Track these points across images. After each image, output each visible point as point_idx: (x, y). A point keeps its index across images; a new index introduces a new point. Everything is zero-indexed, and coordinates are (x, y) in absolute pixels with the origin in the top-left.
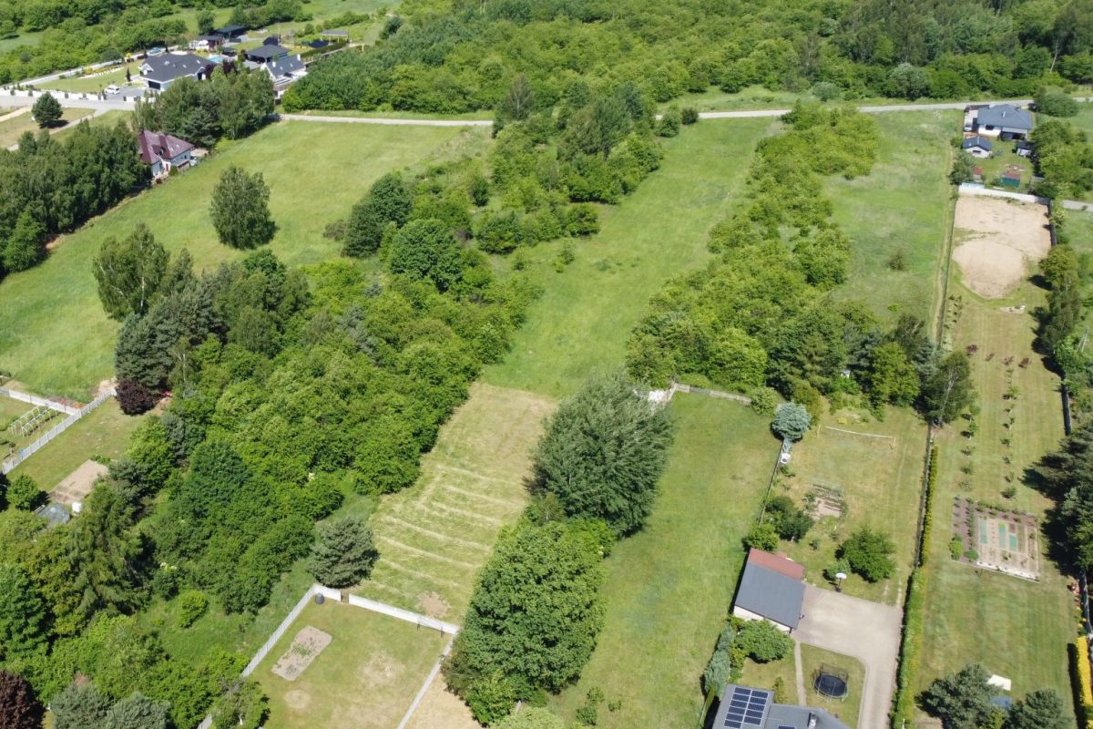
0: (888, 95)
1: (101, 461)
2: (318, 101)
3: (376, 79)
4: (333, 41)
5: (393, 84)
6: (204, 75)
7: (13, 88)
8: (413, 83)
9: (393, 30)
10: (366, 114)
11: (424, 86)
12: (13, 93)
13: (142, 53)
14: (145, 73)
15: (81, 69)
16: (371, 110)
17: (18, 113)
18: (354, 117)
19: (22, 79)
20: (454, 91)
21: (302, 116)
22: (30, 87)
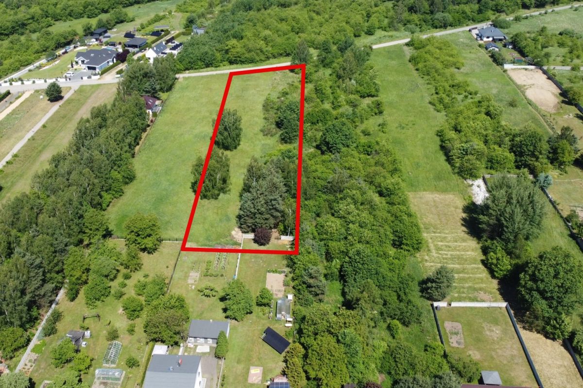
0: (436, 27)
1: (273, 272)
2: (193, 65)
3: (217, 50)
4: (162, 31)
5: (227, 52)
6: (115, 59)
7: (9, 81)
8: (239, 50)
9: (191, 22)
10: (218, 68)
11: (243, 50)
12: (11, 84)
13: (63, 51)
14: (80, 62)
15: (37, 64)
16: (219, 66)
17: (26, 95)
18: (213, 71)
19: (6, 75)
20: (259, 51)
21: (187, 74)
22: (20, 79)
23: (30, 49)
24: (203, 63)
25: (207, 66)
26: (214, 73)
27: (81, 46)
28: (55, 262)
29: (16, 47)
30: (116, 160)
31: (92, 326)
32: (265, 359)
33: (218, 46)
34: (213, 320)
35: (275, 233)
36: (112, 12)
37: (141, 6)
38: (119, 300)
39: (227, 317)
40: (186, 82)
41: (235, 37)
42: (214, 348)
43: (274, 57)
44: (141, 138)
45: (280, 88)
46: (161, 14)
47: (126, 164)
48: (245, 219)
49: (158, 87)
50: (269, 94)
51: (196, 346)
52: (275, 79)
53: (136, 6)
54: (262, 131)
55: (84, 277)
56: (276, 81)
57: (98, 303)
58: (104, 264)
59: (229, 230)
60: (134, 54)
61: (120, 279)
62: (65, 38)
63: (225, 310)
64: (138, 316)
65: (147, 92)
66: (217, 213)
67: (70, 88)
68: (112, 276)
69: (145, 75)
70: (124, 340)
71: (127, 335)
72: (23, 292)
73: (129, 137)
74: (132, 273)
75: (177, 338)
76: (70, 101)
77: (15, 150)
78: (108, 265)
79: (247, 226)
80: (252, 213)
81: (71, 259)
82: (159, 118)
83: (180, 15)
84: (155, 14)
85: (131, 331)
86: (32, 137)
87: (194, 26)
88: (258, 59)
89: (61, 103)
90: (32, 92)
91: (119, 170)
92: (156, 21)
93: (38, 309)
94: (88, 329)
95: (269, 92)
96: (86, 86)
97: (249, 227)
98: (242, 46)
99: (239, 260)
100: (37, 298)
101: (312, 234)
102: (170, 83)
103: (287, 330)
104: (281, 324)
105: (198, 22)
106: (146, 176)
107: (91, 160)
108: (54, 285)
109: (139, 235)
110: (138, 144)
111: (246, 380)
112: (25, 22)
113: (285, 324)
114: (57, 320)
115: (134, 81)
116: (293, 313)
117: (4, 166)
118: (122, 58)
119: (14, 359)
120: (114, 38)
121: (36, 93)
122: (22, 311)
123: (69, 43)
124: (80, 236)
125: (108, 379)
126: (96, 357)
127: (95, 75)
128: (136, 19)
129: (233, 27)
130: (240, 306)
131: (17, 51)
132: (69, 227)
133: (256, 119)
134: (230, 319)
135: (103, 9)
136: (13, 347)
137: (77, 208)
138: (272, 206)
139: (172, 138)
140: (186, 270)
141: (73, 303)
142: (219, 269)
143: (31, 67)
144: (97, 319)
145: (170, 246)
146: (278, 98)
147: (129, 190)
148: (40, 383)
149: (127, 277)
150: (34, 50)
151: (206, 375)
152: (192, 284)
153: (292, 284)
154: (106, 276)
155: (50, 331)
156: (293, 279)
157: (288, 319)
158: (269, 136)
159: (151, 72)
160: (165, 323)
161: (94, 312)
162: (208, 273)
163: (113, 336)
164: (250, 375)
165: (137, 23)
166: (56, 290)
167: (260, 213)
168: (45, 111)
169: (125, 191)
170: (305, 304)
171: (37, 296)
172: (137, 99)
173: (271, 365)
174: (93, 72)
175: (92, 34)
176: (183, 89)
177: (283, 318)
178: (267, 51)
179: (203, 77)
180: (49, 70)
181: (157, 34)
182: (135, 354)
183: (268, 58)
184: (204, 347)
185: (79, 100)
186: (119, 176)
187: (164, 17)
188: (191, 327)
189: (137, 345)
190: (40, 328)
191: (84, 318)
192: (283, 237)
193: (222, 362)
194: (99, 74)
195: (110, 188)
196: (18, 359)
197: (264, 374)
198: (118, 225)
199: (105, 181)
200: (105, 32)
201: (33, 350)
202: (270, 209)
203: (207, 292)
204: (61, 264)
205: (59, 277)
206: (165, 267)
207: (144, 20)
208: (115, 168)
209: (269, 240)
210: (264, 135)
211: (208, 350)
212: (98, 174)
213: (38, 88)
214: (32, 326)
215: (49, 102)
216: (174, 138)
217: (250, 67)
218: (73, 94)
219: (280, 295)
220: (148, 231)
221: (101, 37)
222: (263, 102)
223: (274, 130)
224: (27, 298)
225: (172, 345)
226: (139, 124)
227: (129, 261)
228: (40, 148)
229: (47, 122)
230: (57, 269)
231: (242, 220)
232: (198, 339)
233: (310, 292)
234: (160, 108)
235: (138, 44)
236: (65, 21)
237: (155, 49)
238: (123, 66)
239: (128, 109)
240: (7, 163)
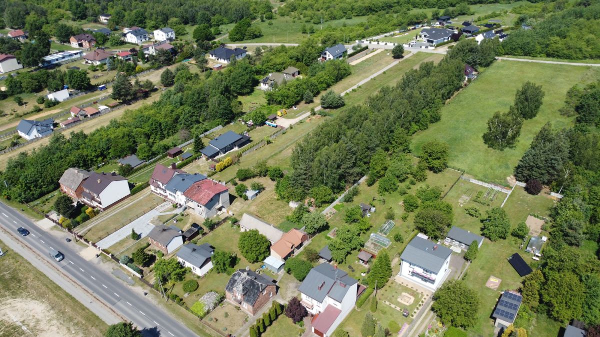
1: (535, 216)
2: (513, 52)
3: (538, 43)
4: (495, 24)
5: (547, 46)
6: (450, 38)
7: (370, 40)
8: (559, 45)
9: (522, 20)
10: (535, 58)
11: (564, 47)
12: (370, 43)
13: (413, 27)
14: (423, 36)
15: (392, 33)
16: (536, 56)
17: (379, 51)
18: (529, 59)
19: (369, 36)
20: (578, 50)
21: (506, 58)
22: (378, 41)
23: (390, 23)
24: (522, 51)
25: (526, 54)
26: (530, 61)
27: (427, 26)
28: (366, 154)
29: (381, 20)
30: (429, 102)
31: (378, 206)
32: (505, 275)
33: (541, 40)
34: (470, 232)
35: (546, 188)
36: (458, 5)
37: (483, 5)
38: (402, 195)
39: (483, 235)
40: (503, 63)
41: (558, 35)
42: (464, 252)
43: (592, 57)
44: (452, 95)
45: (589, 82)
46: (498, 13)
47: (436, 107)
48: (522, 169)
49: (478, 61)
50: (576, 85)
51: (451, 246)
52: (587, 74)
53: (479, 5)
54: (560, 111)
55: (382, 172)
56: (586, 76)
57: (386, 193)
58: (399, 167)
59: (506, 175)
60: (467, 37)
61: (407, 182)
62: (417, 19)
63: (482, 229)
64: (412, 211)
65: (468, 63)
66: (499, 161)
67: (410, 52)
68: (402, 178)
69: (472, 50)
70: (397, 223)
71: (401, 220)
72: (339, 167)
73: (444, 89)
74: (417, 182)
75: (438, 233)
76: (407, 60)
77: (360, 84)
78: (401, 170)
79: (523, 175)
80: (530, 166)
81: (377, 156)
82: (472, 84)
83: (514, 15)
84: (492, 11)
85: (404, 218)
86: (375, 78)
87: (523, 24)
88: (575, 56)
89: (401, 60)
90: (383, 50)
91: (429, 110)
92: (491, 17)
93: (345, 182)
94: (374, 206)
95: (577, 83)
96: (423, 52)
97: (524, 176)
98: (563, 43)
99: (506, 199)
100: (346, 175)
101: (583, 196)
102: (490, 60)
103: (533, 262)
104: (529, 256)
105: (528, 21)
106: (448, 121)
107: (410, 97)
108: (360, 170)
109: (430, 156)
110: (449, 98)
111: (485, 283)
112: (392, 4)
113: (533, 256)
114: (355, 194)
115: (461, 53)
116: (543, 252)
117: (351, 92)
118: (455, 38)
119: (321, 208)
120: (454, 24)
121: (385, 52)
122: (334, 179)
123: (419, 23)
124: (387, 145)
125: (379, 242)
126: (374, 226)
127: (432, 46)
128: (476, 14)
129: (560, 27)
130: (497, 229)
131: (381, 22)
132: (382, 136)
133: (558, 101)
134: (485, 237)
135: (452, 4)
136: (323, 200)
137: (391, 123)
138: (551, 164)
139: (478, 100)
140: (460, 192)
141: (369, 188)
142: (487, 200)
143: (387, 34)
144: (382, 203)
145: (453, 173)
146: (585, 89)
147: (433, 127)
148: (333, 228)
149: (413, 183)
150: (393, 24)
151: (452, 268)
152: (461, 204)
153: (550, 230)
154: (398, 177)
155: (349, 200)
156: (553, 227)
157: (537, 254)
158: (566, 116)
159: (476, 48)
160: (432, 219)
161: (382, 198)
162: (478, 200)
163: (391, 217)
164: (489, 280)
165: (475, 17)
166: (361, 175)
167: (537, 168)
168: (388, 63)
169: (429, 127)
170: (557, 248)
171: (347, 173)
172: (459, 63)
173: (510, 281)
174: (431, 44)
175: (438, 19)
176: (498, 67)
177: (532, 252)
178: (586, 51)
179: (519, 62)
180: (398, 38)
181: (490, 26)
182: (402, 234)
183: (585, 57)
184: (457, 248)
185: (414, 61)
186: (428, 115)
187: (499, 15)
188: (451, 232)
189: (406, 229)
190: (343, 195)
191: (374, 200)
192: (553, 194)
193: (468, 264)
194: (434, 46)
195: (419, 121)
196: (323, 208)
197: (501, 285)
198: (417, 148)
199: (417, 114)
200: (449, 19)
201: (334, 207)
202: (548, 167)
203: (473, 212)
204: (369, 158)
205: (365, 167)
206: (444, 185)
207: (482, 15)
208: (427, 107)
209: (540, 192)
210: (561, 115)
211: (459, 252)
212: (413, 108)
213: (387, 48)
214: (338, 192)
215: (392, 58)
216: (480, 100)
217: (565, 62)
218: (411, 56)
219: (536, 235)
220: (439, 155)
221: (444, 23)
222: (568, 90)
223: (572, 113)
224: (340, 171)
225: (432, 238)
226: (455, 82)
227: (418, 172)
228: (377, 86)
229: (387, 71)
230: (365, 160)
231: (520, 170)
232: (454, 241)
233: (565, 240)
234: (476, 77)
235: (472, 30)
236: (421, 8)
237: (485, 34)
238: (454, 44)
239: (450, 68)
240: (353, 90)
